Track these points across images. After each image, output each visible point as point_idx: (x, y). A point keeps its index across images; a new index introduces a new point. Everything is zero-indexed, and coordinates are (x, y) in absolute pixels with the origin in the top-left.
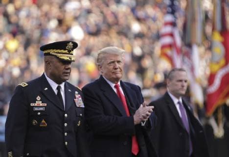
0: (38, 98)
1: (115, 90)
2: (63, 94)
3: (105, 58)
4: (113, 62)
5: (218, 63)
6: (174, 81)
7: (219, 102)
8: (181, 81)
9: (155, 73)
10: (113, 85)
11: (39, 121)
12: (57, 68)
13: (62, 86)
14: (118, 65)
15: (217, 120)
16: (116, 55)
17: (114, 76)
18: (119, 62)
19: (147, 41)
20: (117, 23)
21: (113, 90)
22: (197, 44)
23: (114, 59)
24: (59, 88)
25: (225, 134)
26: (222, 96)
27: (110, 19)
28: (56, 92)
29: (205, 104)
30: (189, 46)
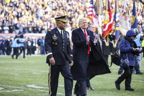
0: (55, 35)
1: (84, 32)
2: (63, 33)
3: (82, 21)
4: (84, 23)
5: (107, 21)
6: (91, 28)
7: (108, 34)
8: (93, 28)
9: (76, 23)
10: (83, 30)
11: (55, 43)
12: (62, 25)
13: (62, 31)
14: (86, 24)
15: (106, 40)
16: (85, 20)
17: (84, 27)
18: (86, 23)
19: (72, 12)
20: (62, 6)
21: (83, 32)
22: (100, 14)
23: (84, 22)
24: (61, 32)
25: (109, 45)
26: (108, 32)
27: (60, 5)
28: (61, 33)
29: (103, 35)
30: (98, 15)
